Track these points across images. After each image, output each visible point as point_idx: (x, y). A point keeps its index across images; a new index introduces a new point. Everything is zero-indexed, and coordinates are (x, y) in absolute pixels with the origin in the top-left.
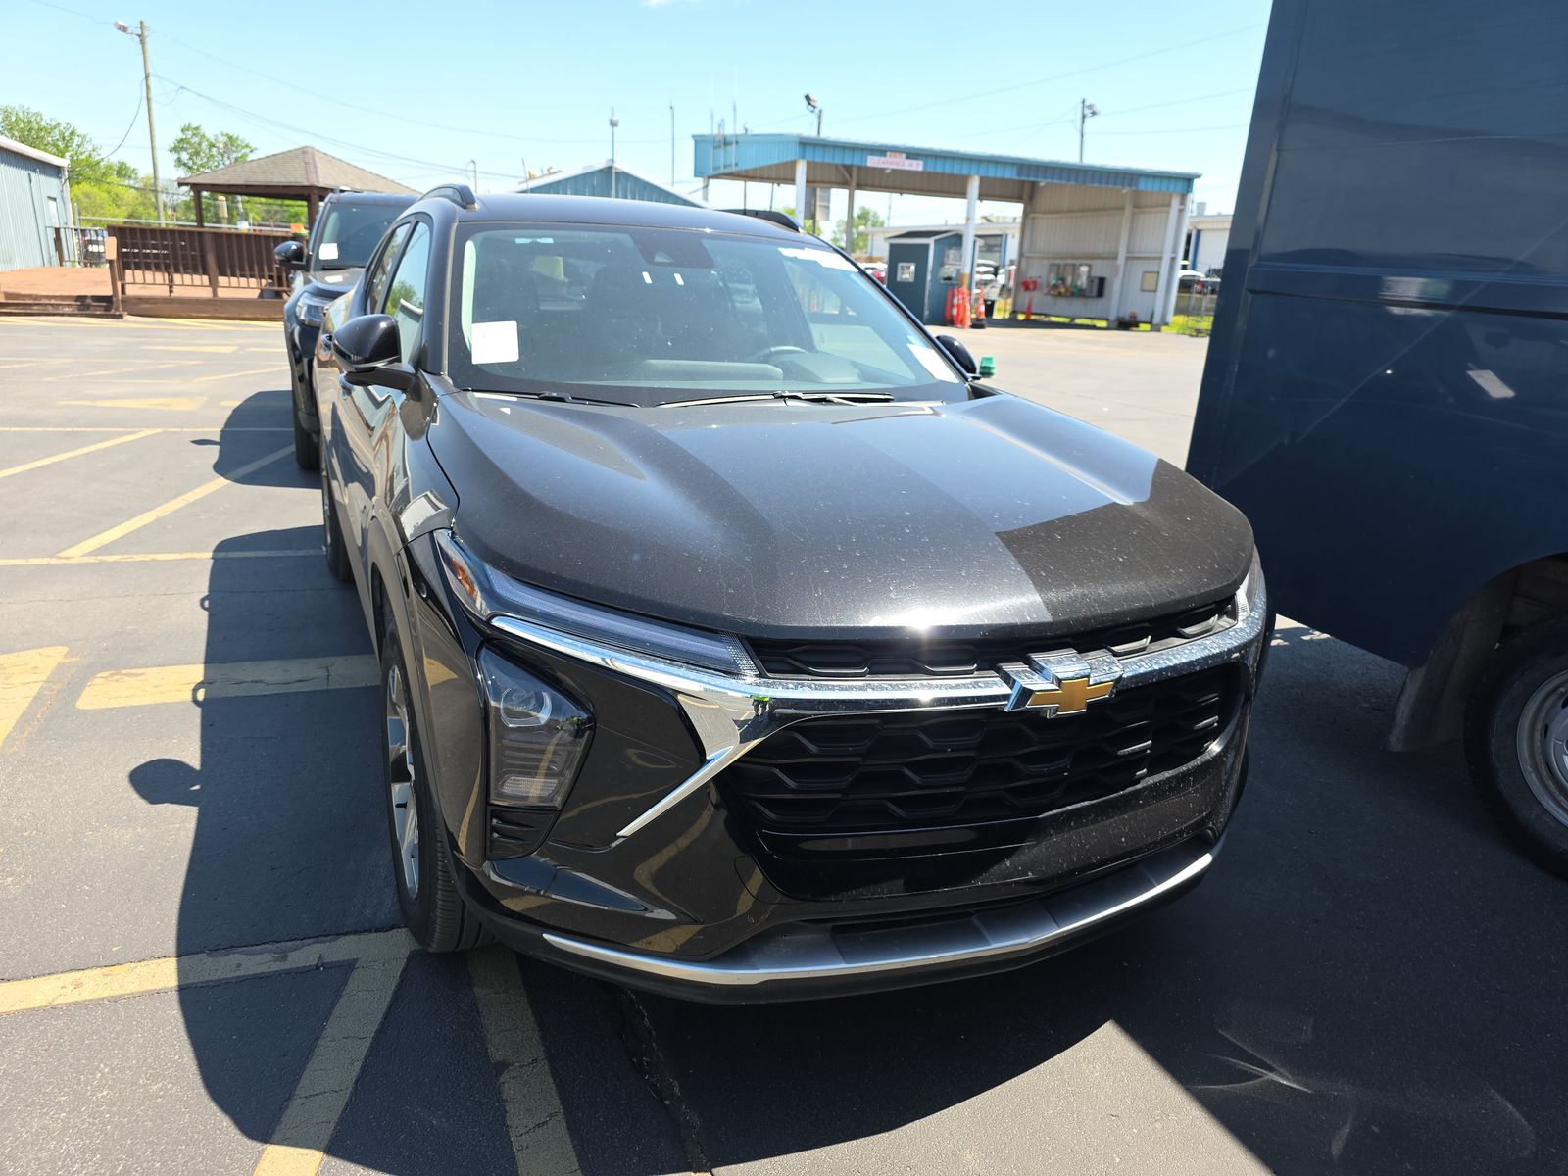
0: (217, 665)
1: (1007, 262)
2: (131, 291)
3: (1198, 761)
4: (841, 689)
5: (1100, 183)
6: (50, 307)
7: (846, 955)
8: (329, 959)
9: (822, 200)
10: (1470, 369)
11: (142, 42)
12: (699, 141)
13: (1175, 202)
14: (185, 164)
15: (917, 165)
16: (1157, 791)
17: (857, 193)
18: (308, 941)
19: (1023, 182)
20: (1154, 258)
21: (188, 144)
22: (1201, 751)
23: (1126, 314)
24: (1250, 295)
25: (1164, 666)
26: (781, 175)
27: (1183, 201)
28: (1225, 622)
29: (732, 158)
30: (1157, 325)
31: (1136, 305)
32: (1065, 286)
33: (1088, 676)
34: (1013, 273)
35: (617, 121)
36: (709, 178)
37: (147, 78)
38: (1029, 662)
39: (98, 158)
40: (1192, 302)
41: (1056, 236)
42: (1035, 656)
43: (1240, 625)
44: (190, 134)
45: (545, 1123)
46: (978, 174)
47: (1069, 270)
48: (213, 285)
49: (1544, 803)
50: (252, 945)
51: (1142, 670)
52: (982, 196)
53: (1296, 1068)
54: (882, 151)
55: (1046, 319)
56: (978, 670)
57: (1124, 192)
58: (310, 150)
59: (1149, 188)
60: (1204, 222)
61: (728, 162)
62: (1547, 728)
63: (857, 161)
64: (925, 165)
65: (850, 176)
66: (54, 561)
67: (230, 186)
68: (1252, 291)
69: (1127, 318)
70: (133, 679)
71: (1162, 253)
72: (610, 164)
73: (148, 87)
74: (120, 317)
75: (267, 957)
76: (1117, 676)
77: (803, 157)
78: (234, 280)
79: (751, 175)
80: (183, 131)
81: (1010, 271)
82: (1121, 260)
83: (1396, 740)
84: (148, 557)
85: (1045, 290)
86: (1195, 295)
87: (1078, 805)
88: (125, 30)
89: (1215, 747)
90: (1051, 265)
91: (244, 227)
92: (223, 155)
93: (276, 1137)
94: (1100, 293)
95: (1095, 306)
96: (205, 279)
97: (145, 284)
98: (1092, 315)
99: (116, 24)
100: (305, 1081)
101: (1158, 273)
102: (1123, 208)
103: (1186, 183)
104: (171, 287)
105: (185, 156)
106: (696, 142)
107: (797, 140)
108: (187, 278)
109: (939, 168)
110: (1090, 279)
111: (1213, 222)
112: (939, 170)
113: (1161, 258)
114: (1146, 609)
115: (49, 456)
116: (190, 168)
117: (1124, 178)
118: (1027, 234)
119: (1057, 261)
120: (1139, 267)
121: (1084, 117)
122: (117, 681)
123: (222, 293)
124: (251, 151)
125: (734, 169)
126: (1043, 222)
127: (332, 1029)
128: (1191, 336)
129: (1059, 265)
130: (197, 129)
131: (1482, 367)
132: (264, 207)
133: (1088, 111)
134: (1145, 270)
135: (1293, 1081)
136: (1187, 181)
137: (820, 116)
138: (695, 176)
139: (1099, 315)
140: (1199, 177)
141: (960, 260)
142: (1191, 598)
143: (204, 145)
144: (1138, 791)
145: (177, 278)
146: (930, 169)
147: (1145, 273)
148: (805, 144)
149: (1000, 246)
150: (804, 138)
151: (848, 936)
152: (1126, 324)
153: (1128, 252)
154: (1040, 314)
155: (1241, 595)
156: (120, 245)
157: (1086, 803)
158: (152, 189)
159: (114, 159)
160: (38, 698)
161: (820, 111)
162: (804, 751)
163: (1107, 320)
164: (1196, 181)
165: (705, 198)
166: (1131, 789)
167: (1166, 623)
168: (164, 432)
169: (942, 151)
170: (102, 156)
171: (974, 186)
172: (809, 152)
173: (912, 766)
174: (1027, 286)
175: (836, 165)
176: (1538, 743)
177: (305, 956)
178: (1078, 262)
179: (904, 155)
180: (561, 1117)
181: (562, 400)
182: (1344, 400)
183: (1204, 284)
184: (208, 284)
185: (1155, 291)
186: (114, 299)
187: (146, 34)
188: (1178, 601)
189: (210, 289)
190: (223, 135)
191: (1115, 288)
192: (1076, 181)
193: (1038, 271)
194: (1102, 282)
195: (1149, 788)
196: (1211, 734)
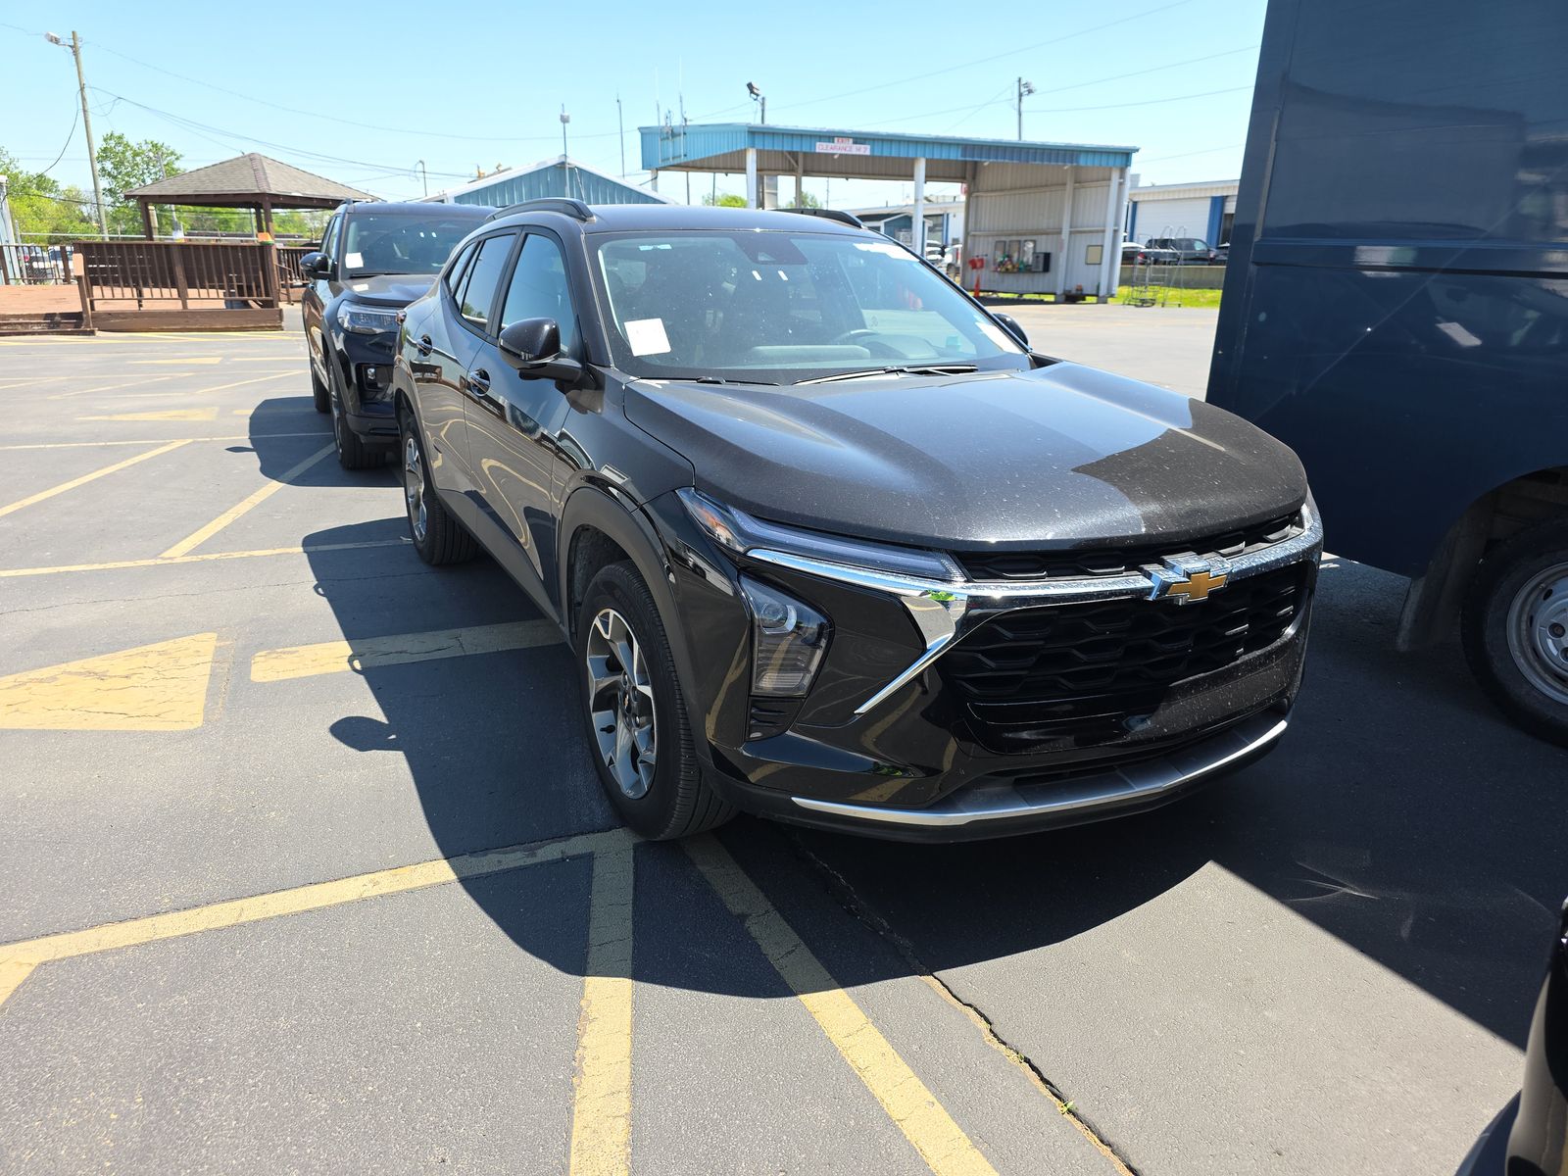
0: (358, 641)
1: (950, 241)
2: (99, 307)
3: (1278, 643)
4: (1031, 588)
5: (1042, 161)
6: (20, 327)
7: (1030, 800)
8: (570, 853)
9: (769, 186)
10: (1440, 323)
11: (76, 53)
12: (646, 133)
13: (1115, 176)
14: (109, 174)
15: (865, 150)
16: (1251, 666)
17: (805, 180)
18: (549, 841)
19: (966, 162)
20: (1097, 232)
21: (112, 155)
22: (1279, 635)
23: (1072, 287)
24: (1256, 267)
25: (1259, 563)
26: (732, 164)
27: (1122, 176)
28: (1295, 530)
29: (680, 149)
30: (1103, 297)
31: (1082, 279)
32: (1012, 262)
33: (1209, 571)
34: (960, 251)
35: (568, 117)
36: (657, 170)
37: (82, 89)
38: (1162, 563)
39: (17, 171)
40: (1136, 274)
41: (1000, 214)
42: (1166, 558)
43: (1306, 533)
44: (112, 143)
45: (794, 950)
46: (924, 156)
47: (1015, 247)
48: (183, 297)
49: (1532, 681)
50: (503, 847)
51: (1244, 567)
52: (929, 177)
53: (1362, 884)
54: (829, 137)
55: (995, 296)
56: (1126, 570)
57: (1066, 168)
58: (257, 157)
59: (1089, 164)
60: (1139, 194)
61: (677, 154)
62: (1531, 619)
63: (806, 148)
64: (872, 150)
65: (797, 162)
66: (159, 562)
67: (179, 196)
68: (1257, 264)
69: (1074, 292)
70: (290, 656)
71: (1104, 226)
72: (563, 160)
73: (84, 99)
74: (92, 333)
75: (519, 854)
76: (1229, 570)
77: (753, 147)
78: (203, 292)
79: (698, 165)
80: (105, 140)
81: (957, 249)
82: (1065, 235)
83: (1402, 642)
84: (246, 554)
85: (992, 268)
86: (1138, 266)
87: (1197, 676)
88: (56, 41)
89: (1290, 631)
90: (997, 242)
91: (179, 237)
92: (148, 165)
93: (589, 972)
94: (1046, 268)
95: (1042, 281)
96: (175, 292)
97: (114, 299)
98: (1040, 290)
99: (48, 35)
100: (592, 935)
101: (1102, 246)
102: (1065, 184)
103: (1124, 157)
104: (140, 301)
105: (108, 166)
106: (642, 134)
107: (747, 129)
108: (156, 292)
109: (887, 151)
110: (1036, 255)
111: (1149, 193)
112: (886, 153)
113: (1103, 231)
114: (1242, 519)
115: (98, 469)
116: (115, 177)
117: (1065, 155)
118: (972, 213)
119: (1003, 239)
120: (1082, 242)
121: (1021, 95)
122: (276, 658)
123: (192, 305)
124: (177, 159)
125: (683, 160)
126: (987, 201)
127: (597, 900)
128: (1136, 306)
129: (1005, 242)
130: (120, 138)
131: (1450, 320)
132: (194, 216)
133: (1025, 90)
134: (1089, 243)
135: (1363, 892)
136: (1125, 155)
137: (763, 104)
138: (643, 168)
139: (1045, 290)
140: (1137, 150)
141: (911, 242)
142: (1273, 511)
143: (129, 154)
144: (1237, 666)
145: (146, 292)
146: (877, 153)
147: (1089, 246)
148: (754, 133)
149: (942, 225)
150: (752, 127)
151: (1028, 785)
152: (1073, 298)
153: (1071, 227)
154: (988, 291)
155: (1305, 510)
156: (87, 261)
157: (1202, 675)
158: (72, 200)
159: (34, 172)
160: (213, 675)
161: (763, 99)
162: (1000, 638)
163: (1054, 294)
164: (1134, 155)
165: (655, 189)
166: (1233, 664)
167: (1256, 530)
168: (194, 442)
169: (888, 135)
170: (20, 170)
171: (921, 169)
172: (758, 141)
173: (1079, 648)
174: (974, 264)
175: (782, 152)
176: (1525, 632)
177: (550, 852)
178: (1023, 238)
179: (851, 140)
180: (803, 946)
181: (718, 383)
182: (1345, 354)
183: (1145, 256)
184: (177, 297)
185: (1100, 264)
186: (84, 316)
187: (79, 44)
188: (1264, 514)
189: (180, 302)
190: (146, 143)
191: (1060, 262)
192: (1020, 160)
193: (984, 249)
194: (1047, 256)
195: (1245, 663)
196: (1287, 621)
